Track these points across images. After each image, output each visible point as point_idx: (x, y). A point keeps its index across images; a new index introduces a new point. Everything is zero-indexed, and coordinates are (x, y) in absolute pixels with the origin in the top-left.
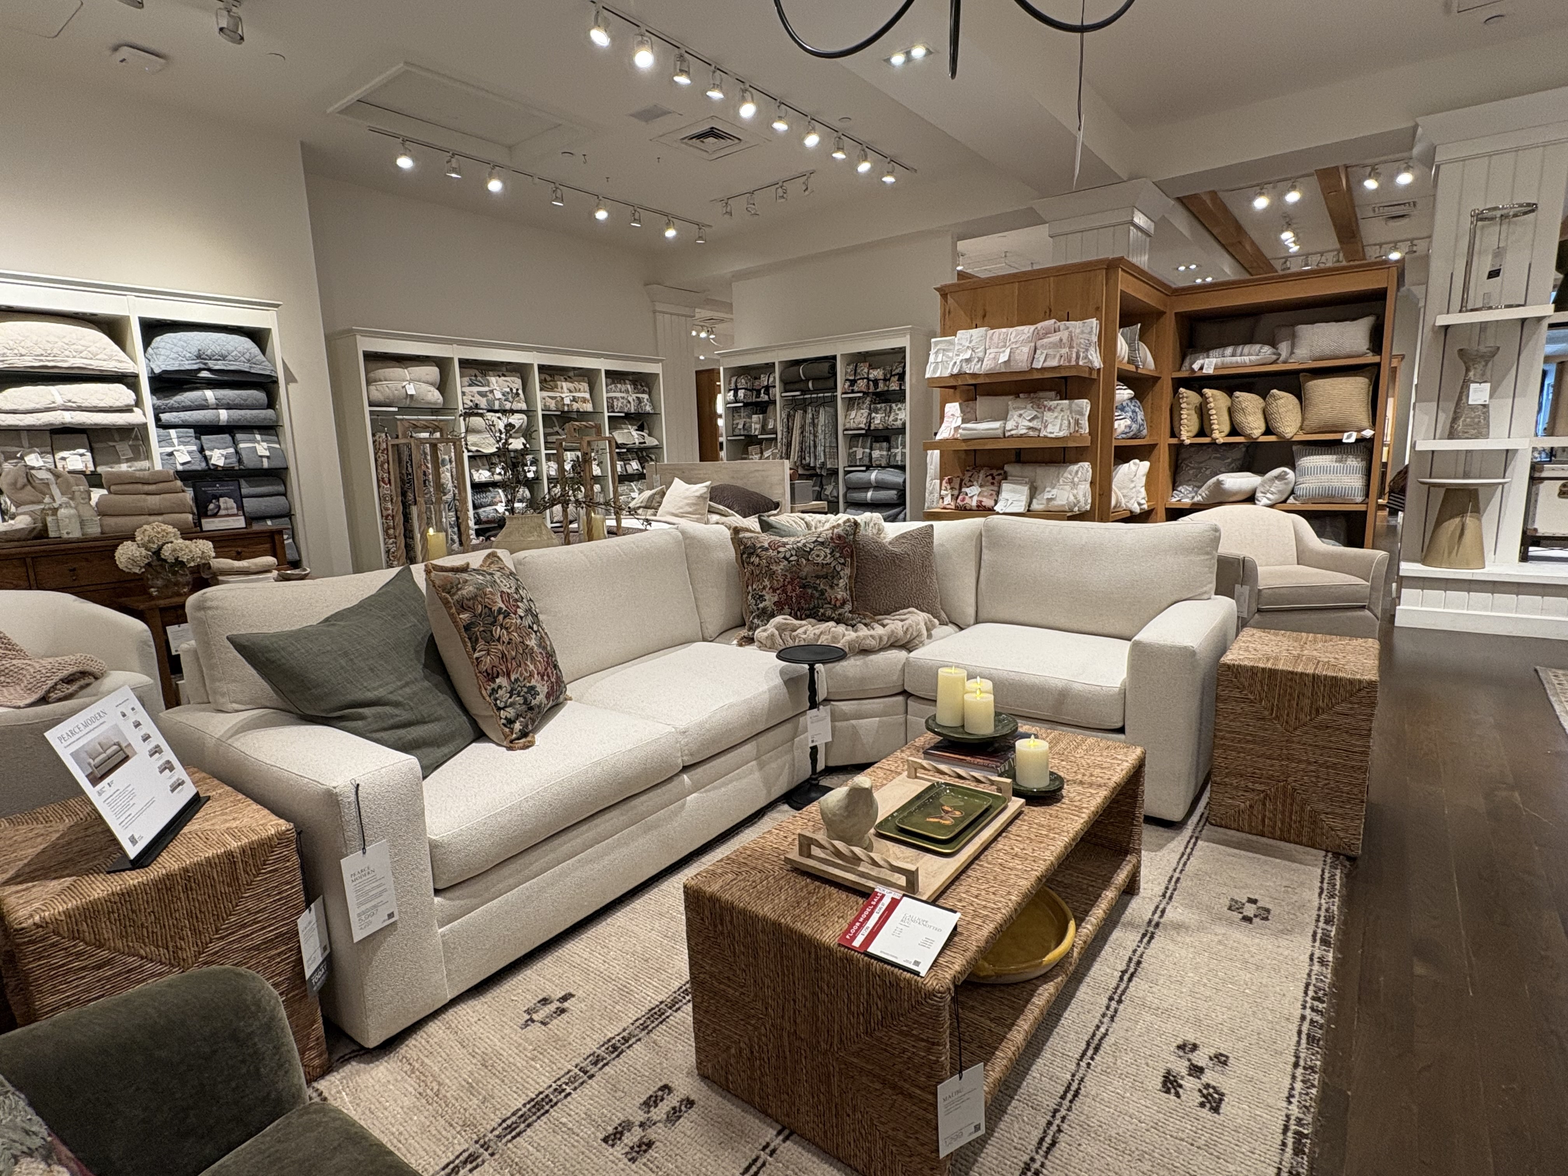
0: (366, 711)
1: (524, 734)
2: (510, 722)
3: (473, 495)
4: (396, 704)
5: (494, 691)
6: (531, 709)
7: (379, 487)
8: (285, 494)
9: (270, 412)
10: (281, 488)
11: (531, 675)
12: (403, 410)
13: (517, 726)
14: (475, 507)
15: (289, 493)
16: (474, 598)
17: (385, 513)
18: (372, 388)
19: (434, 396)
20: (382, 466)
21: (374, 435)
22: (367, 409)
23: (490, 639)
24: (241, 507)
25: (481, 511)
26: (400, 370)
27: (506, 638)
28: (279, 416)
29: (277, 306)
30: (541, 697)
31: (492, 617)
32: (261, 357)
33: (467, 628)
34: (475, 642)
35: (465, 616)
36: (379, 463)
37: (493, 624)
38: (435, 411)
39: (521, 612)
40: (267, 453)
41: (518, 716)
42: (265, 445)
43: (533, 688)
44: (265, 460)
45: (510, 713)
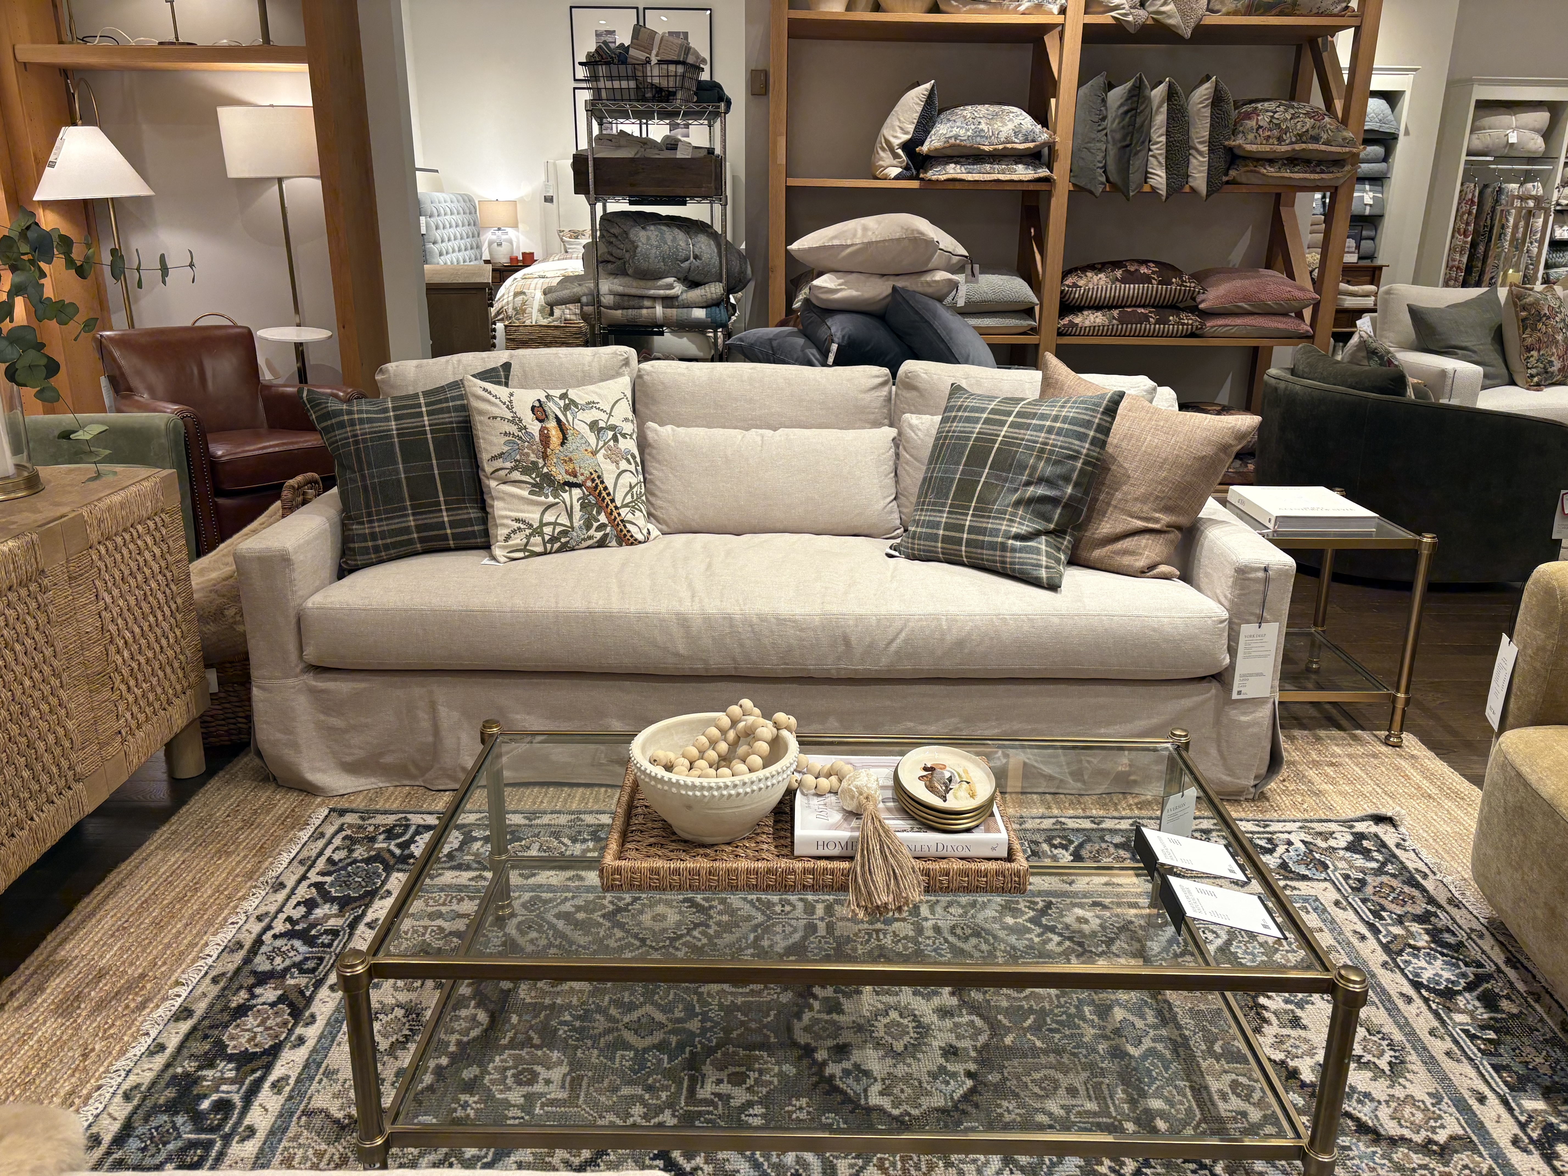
0: (1459, 352)
1: (1538, 385)
2: (1532, 376)
3: (1549, 253)
4: (1474, 352)
5: (1528, 358)
6: (1547, 372)
7: (1453, 237)
8: (1373, 239)
9: (1384, 165)
10: (1372, 233)
11: (1553, 354)
12: (1499, 159)
13: (1536, 379)
14: (1548, 266)
15: (1377, 240)
16: (1532, 305)
17: (1451, 264)
18: (1474, 136)
19: (1537, 143)
20: (1462, 216)
21: (1462, 184)
22: (1464, 157)
23: (1534, 329)
24: (1358, 247)
25: (1552, 271)
26: (1508, 117)
27: (1544, 330)
28: (1389, 169)
29: (1415, 70)
30: (1555, 369)
31: (1539, 317)
32: (1391, 117)
33: (1523, 320)
34: (1525, 328)
35: (1524, 314)
36: (1461, 211)
37: (1539, 321)
38: (1532, 160)
39: (1557, 319)
40: (1371, 202)
41: (1538, 374)
42: (1371, 194)
43: (1552, 361)
44: (1368, 208)
45: (1534, 371)
